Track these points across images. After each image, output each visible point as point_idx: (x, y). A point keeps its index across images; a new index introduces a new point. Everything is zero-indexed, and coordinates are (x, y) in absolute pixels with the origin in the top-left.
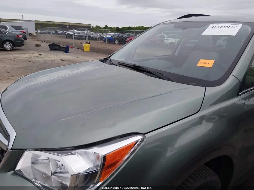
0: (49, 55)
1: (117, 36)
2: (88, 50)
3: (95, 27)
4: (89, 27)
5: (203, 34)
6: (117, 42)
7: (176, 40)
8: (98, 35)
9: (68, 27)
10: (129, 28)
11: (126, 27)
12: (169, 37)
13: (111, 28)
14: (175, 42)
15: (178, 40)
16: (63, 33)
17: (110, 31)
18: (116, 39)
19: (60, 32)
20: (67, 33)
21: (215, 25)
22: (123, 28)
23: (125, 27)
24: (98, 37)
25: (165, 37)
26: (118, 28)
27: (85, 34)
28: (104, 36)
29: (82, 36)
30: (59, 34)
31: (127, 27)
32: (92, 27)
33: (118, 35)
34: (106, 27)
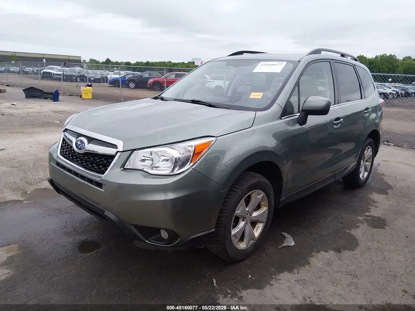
0: (29, 106)
1: (131, 76)
2: (90, 96)
3: (88, 60)
4: (79, 61)
5: (253, 71)
6: (132, 85)
7: (225, 83)
8: (98, 73)
9: (44, 60)
10: (148, 63)
11: (142, 63)
12: (214, 78)
13: (117, 63)
14: (223, 87)
15: (227, 82)
16: (33, 71)
17: (116, 67)
18: (130, 80)
19: (28, 69)
20: (44, 71)
21: (264, 63)
22: (138, 63)
23: (141, 61)
24: (99, 77)
25: (207, 78)
26: (128, 64)
27: (75, 72)
28: (109, 76)
29: (71, 76)
30: (26, 73)
31: (145, 61)
32: (83, 60)
33: (134, 74)
34: (108, 61)
